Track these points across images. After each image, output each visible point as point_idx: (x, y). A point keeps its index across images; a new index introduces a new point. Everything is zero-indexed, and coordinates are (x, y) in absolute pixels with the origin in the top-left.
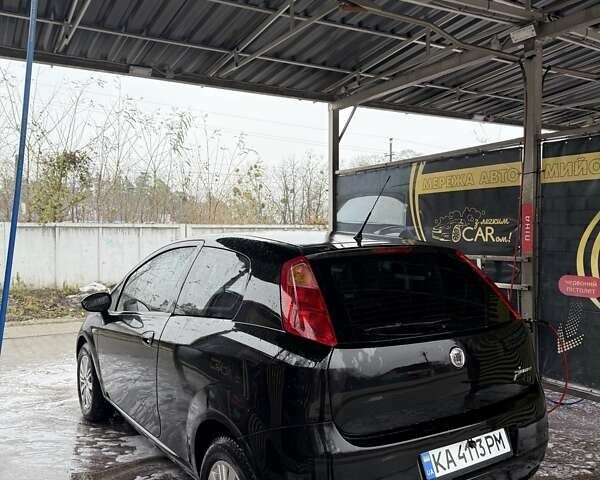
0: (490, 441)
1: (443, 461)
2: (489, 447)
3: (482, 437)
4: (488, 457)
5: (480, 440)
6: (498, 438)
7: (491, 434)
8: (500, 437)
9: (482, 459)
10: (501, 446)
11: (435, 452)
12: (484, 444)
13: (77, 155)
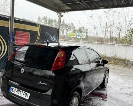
0: (25, 94)
1: (13, 90)
2: (24, 95)
3: (24, 92)
4: (22, 96)
5: (23, 92)
6: (27, 94)
7: (26, 93)
8: (28, 95)
9: (20, 96)
10: (26, 97)
11: (13, 88)
12: (23, 93)
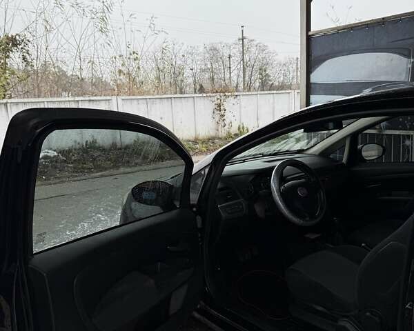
13: (17, 37)
